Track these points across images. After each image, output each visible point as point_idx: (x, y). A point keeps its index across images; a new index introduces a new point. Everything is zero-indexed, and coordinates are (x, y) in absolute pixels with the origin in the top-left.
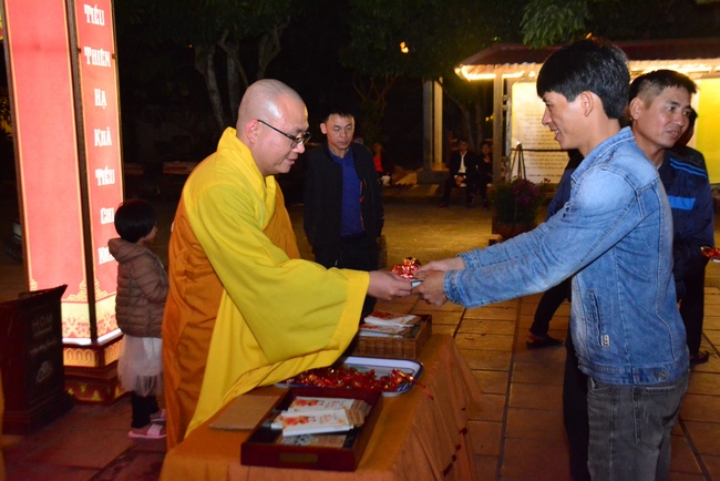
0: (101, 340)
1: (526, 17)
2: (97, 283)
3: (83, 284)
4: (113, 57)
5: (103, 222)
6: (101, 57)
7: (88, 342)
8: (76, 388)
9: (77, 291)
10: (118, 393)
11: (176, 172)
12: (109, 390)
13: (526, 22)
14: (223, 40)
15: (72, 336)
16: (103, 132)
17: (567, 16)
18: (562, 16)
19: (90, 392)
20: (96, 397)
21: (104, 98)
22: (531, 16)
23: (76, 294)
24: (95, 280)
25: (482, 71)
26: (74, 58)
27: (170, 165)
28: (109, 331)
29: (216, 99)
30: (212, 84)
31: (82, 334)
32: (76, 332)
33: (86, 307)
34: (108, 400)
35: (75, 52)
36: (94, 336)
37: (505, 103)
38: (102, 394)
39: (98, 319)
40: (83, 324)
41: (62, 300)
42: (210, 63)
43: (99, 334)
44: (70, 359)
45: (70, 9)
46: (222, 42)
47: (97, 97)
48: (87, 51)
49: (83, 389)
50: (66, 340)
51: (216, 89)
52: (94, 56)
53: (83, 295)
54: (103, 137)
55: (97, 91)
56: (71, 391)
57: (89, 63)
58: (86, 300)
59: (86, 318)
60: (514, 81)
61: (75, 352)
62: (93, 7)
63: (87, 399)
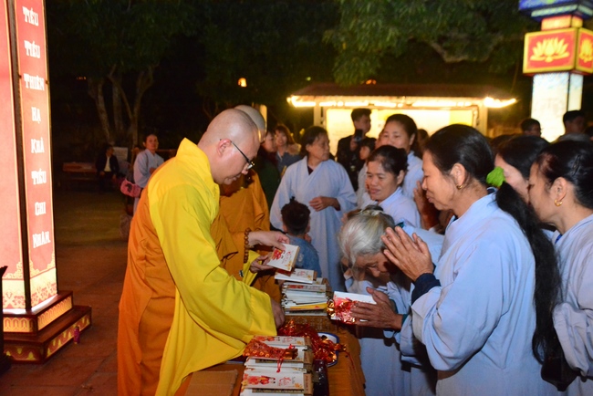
0: (34, 309)
1: (336, 64)
2: (31, 264)
3: (20, 265)
4: (46, 82)
5: (37, 214)
6: (36, 82)
7: (23, 311)
8: (13, 351)
9: (14, 270)
10: (49, 353)
11: (73, 170)
12: (42, 352)
13: (337, 68)
14: (111, 74)
15: (10, 307)
16: (38, 142)
17: (366, 64)
18: (362, 64)
19: (25, 353)
20: (31, 357)
21: (39, 115)
22: (340, 64)
23: (13, 272)
24: (30, 261)
25: (305, 100)
26: (16, 83)
27: (68, 165)
28: (40, 301)
29: (104, 117)
30: (101, 106)
31: (18, 305)
32: (13, 304)
33: (22, 283)
34: (42, 360)
35: (16, 78)
36: (28, 306)
37: (322, 123)
38: (36, 354)
39: (32, 293)
40: (19, 297)
41: (3, 278)
42: (100, 90)
43: (32, 305)
44: (9, 327)
45: (13, 43)
46: (110, 76)
47: (34, 113)
48: (26, 77)
49: (20, 351)
50: (5, 311)
51: (104, 109)
52: (31, 82)
53: (20, 273)
54: (38, 145)
55: (34, 109)
56: (8, 354)
57: (27, 87)
58: (22, 277)
59: (22, 292)
60: (328, 108)
61: (12, 320)
62: (31, 42)
63: (23, 359)
